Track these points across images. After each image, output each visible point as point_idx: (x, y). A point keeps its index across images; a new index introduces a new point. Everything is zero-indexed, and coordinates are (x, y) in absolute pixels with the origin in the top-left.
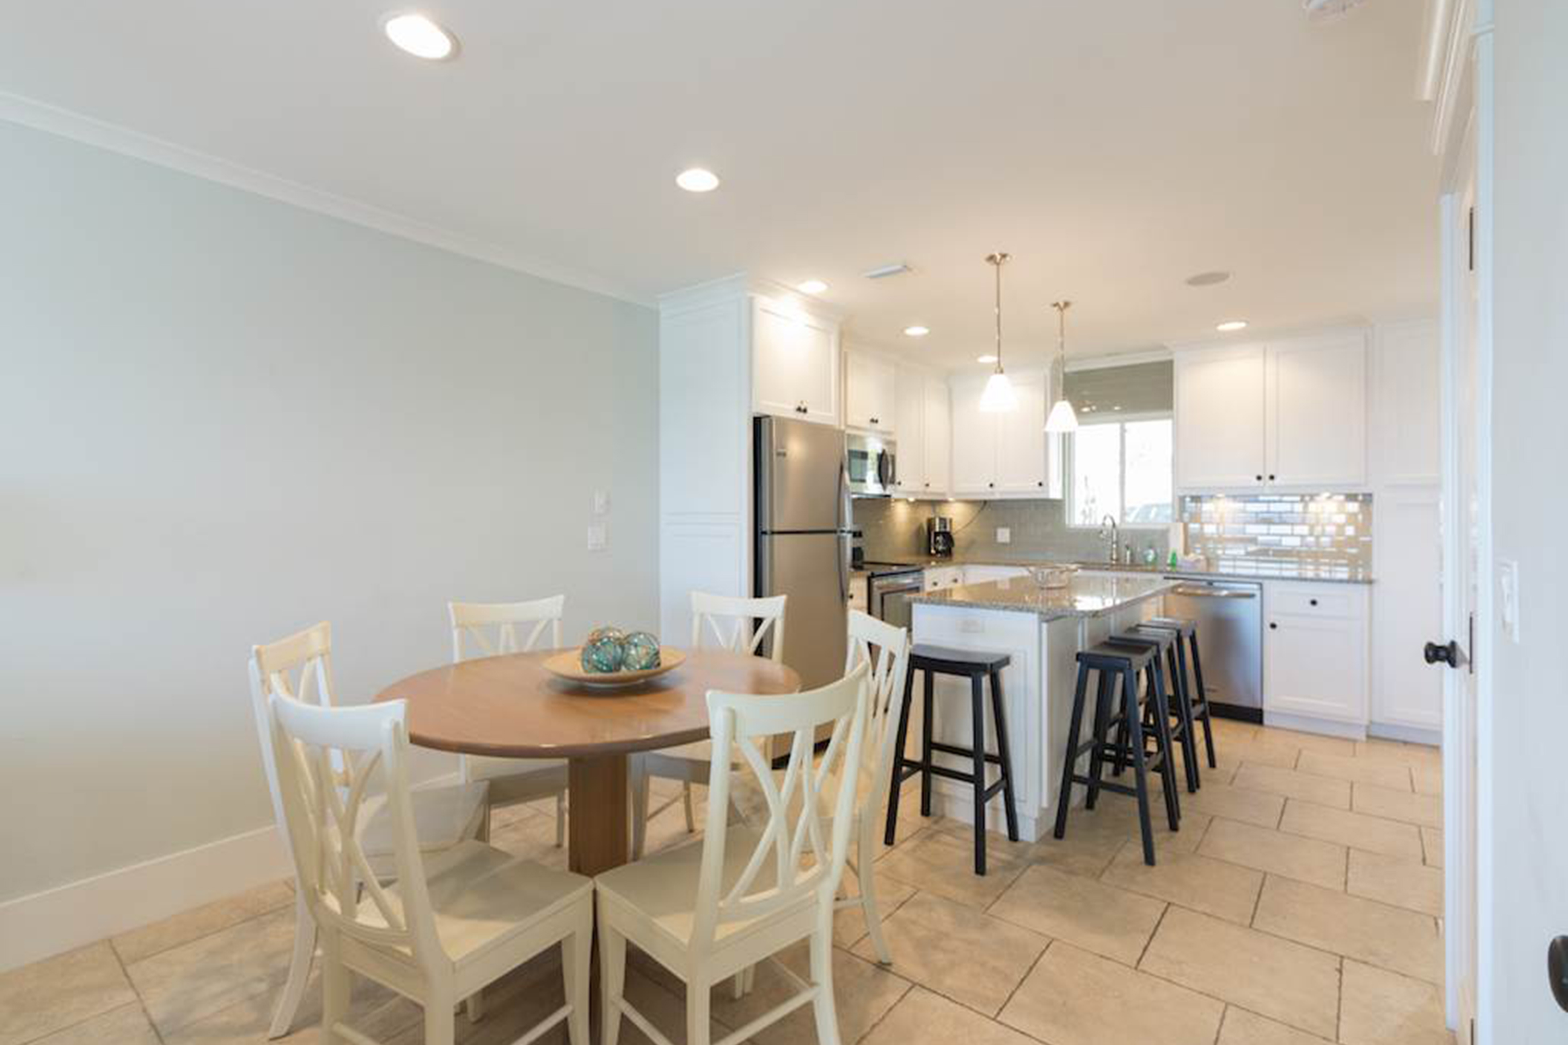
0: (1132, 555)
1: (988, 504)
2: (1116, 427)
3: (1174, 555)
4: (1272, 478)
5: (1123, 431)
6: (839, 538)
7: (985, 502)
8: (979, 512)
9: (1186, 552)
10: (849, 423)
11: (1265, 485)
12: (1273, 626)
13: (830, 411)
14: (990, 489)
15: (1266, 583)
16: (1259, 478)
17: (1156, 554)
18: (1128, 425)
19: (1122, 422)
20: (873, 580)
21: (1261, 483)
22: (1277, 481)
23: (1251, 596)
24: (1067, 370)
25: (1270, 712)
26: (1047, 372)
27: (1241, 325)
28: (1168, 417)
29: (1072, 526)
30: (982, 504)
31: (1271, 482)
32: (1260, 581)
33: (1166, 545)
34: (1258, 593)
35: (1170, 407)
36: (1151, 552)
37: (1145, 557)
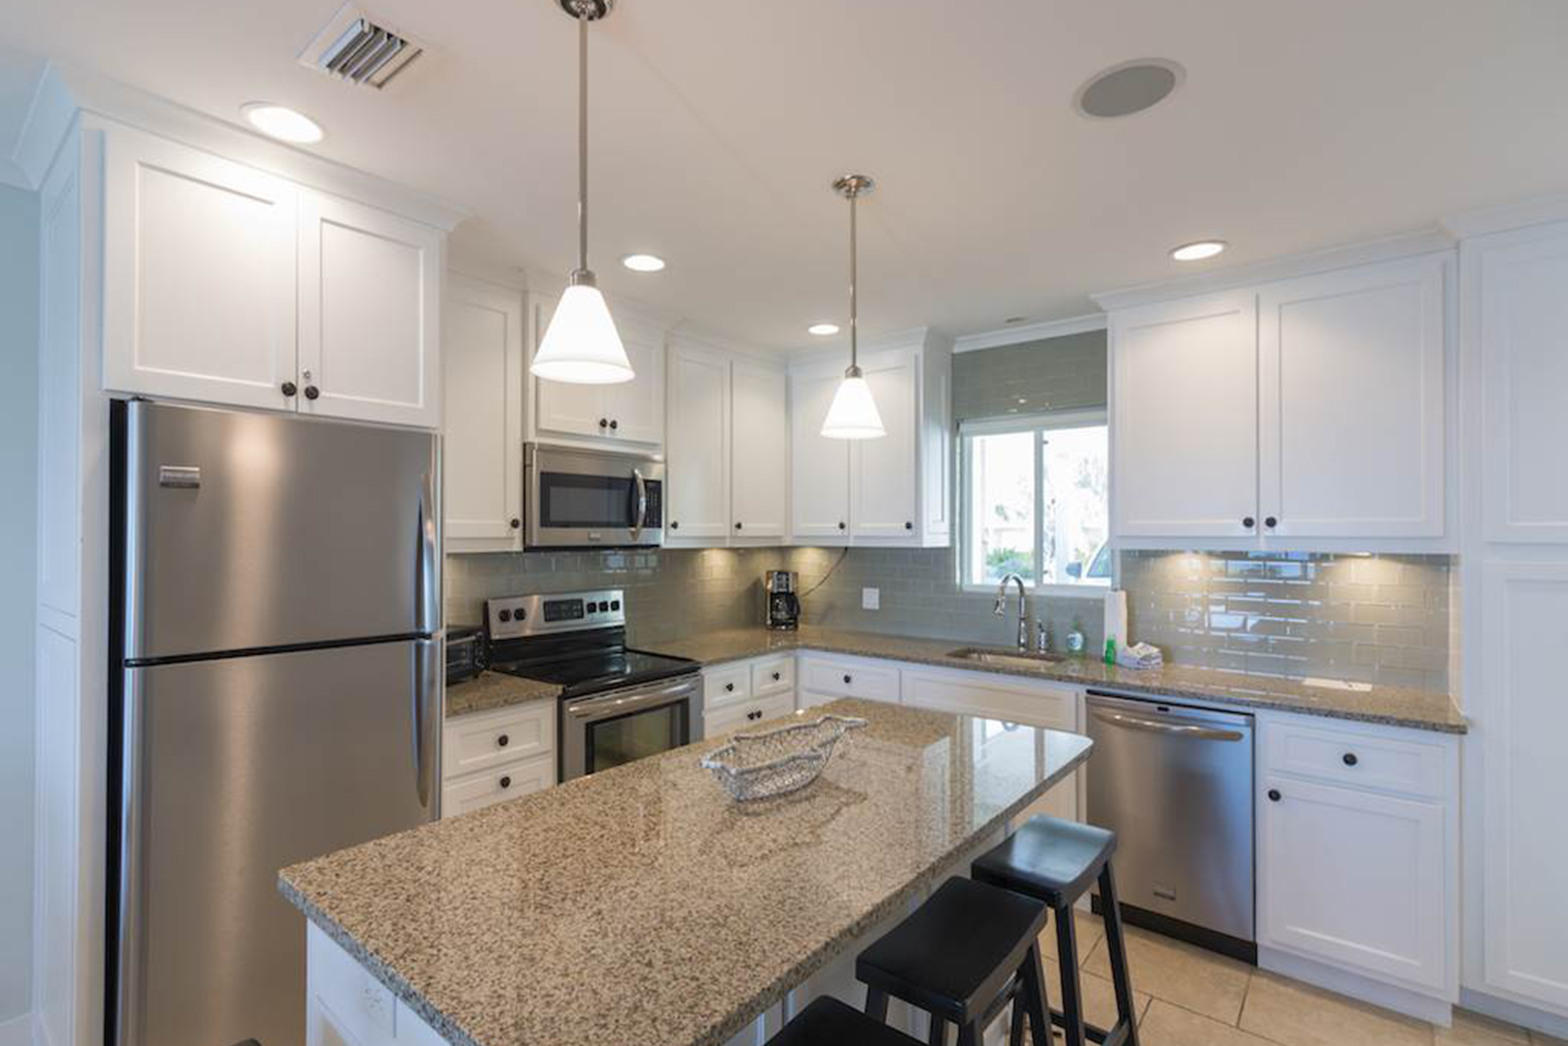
0: (1049, 639)
1: (849, 551)
2: (1028, 438)
3: (1111, 644)
4: (1271, 522)
5: (1040, 444)
6: (419, 648)
7: (846, 548)
8: (839, 562)
9: (1131, 643)
10: (543, 426)
11: (1258, 536)
12: (1274, 796)
13: (416, 400)
14: (840, 531)
15: (1261, 715)
16: (1248, 523)
17: (1085, 639)
18: (1047, 435)
19: (1039, 431)
20: (567, 702)
21: (1253, 532)
22: (1280, 529)
23: (1236, 737)
24: (957, 349)
25: (1268, 949)
26: (919, 350)
27: (1211, 250)
28: (1103, 422)
29: (966, 588)
30: (843, 551)
31: (1268, 532)
32: (1250, 710)
33: (1100, 626)
34: (1247, 732)
35: (1103, 405)
36: (1078, 636)
37: (1070, 642)
